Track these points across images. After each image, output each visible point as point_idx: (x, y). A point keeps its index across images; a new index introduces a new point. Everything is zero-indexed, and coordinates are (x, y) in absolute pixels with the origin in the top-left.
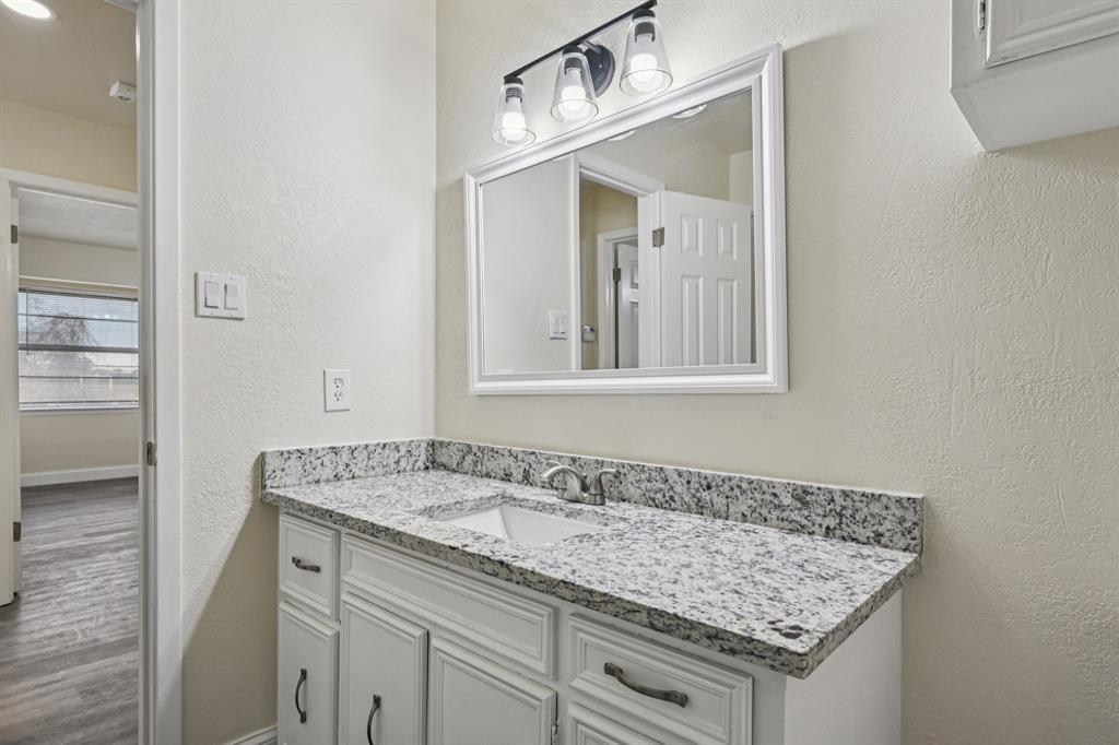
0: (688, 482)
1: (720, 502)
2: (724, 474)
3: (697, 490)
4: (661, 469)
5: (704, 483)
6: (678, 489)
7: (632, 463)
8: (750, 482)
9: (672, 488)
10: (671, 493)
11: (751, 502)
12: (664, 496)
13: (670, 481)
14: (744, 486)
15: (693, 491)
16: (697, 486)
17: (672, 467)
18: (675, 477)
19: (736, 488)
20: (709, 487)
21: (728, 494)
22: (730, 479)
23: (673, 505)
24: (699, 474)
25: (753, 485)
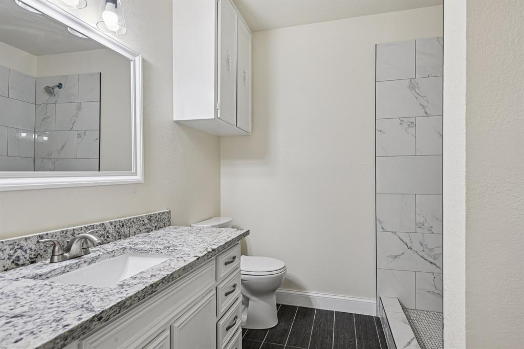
0: (115, 226)
1: (126, 230)
2: (128, 218)
3: (119, 229)
4: (103, 224)
5: (121, 224)
6: (111, 231)
7: (86, 225)
8: (137, 218)
9: (108, 232)
10: (108, 234)
11: (137, 226)
12: (104, 237)
13: (107, 229)
14: (135, 220)
15: (117, 230)
16: (118, 226)
17: (107, 222)
18: (109, 225)
19: (132, 222)
20: (123, 226)
21: (130, 226)
22: (130, 219)
23: (108, 240)
24: (119, 221)
25: (138, 219)
